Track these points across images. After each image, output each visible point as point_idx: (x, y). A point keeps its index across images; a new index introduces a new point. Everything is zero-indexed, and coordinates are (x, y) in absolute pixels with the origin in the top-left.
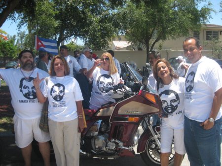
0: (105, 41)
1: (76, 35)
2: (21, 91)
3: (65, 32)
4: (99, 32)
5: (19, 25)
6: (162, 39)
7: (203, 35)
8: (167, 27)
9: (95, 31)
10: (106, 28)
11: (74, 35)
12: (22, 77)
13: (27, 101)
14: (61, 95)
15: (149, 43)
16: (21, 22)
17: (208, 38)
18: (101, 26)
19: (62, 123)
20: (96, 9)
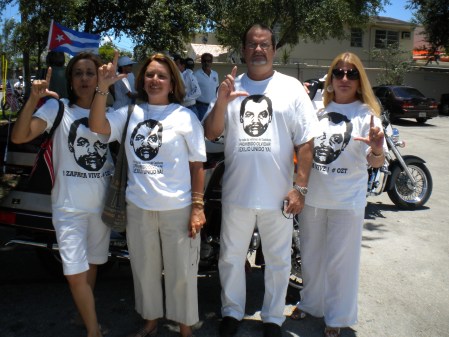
0: (176, 41)
1: (119, 28)
3: (97, 20)
6: (289, 42)
7: (368, 38)
8: (303, 17)
10: (180, 13)
11: (114, 26)
17: (378, 45)
18: (171, 10)
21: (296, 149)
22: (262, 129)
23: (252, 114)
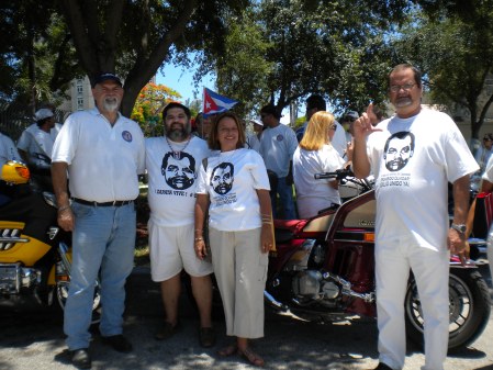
2: (164, 174)
3: (293, 86)
4: (360, 82)
5: (197, 75)
9: (352, 80)
10: (376, 73)
12: (168, 150)
13: (170, 193)
14: (228, 181)
15: (478, 103)
16: (201, 69)
18: (365, 70)
19: (232, 234)
20: (357, 34)
21: (450, 187)
22: (402, 164)
23: (395, 150)
